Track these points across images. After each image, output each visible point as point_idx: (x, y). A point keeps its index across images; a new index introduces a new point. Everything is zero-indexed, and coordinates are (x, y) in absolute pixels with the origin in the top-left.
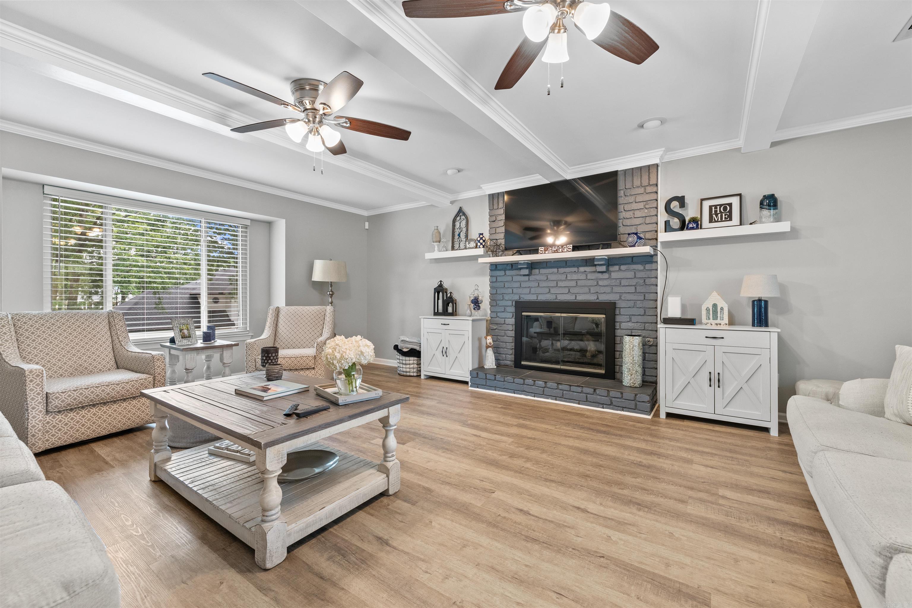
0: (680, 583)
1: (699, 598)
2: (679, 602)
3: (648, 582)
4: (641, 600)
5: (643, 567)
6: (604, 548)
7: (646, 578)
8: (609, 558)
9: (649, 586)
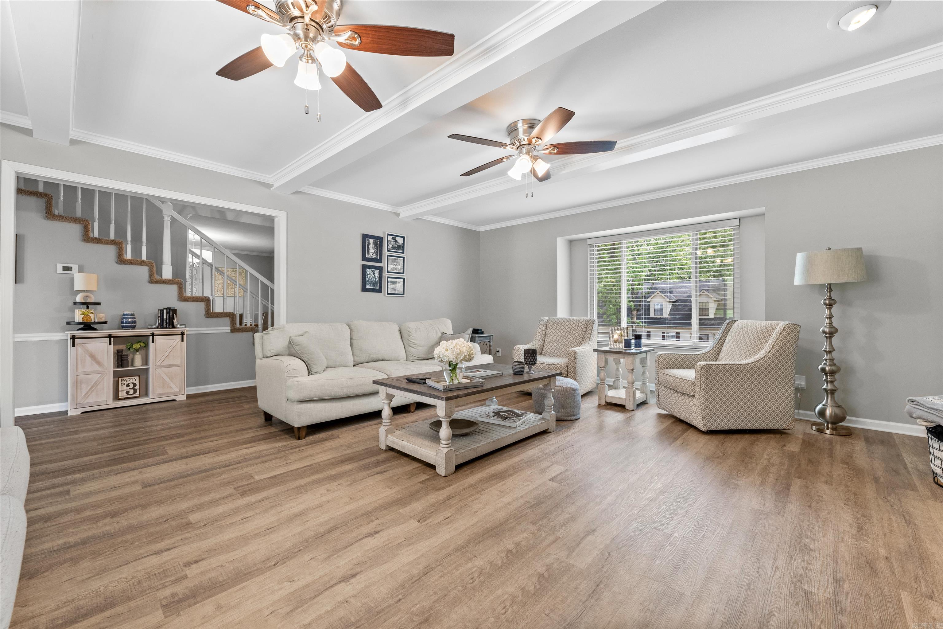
0: (198, 602)
1: (174, 606)
2: (190, 589)
3: (224, 580)
4: (219, 566)
5: (238, 586)
6: (283, 570)
7: (228, 581)
8: (270, 568)
9: (221, 579)
